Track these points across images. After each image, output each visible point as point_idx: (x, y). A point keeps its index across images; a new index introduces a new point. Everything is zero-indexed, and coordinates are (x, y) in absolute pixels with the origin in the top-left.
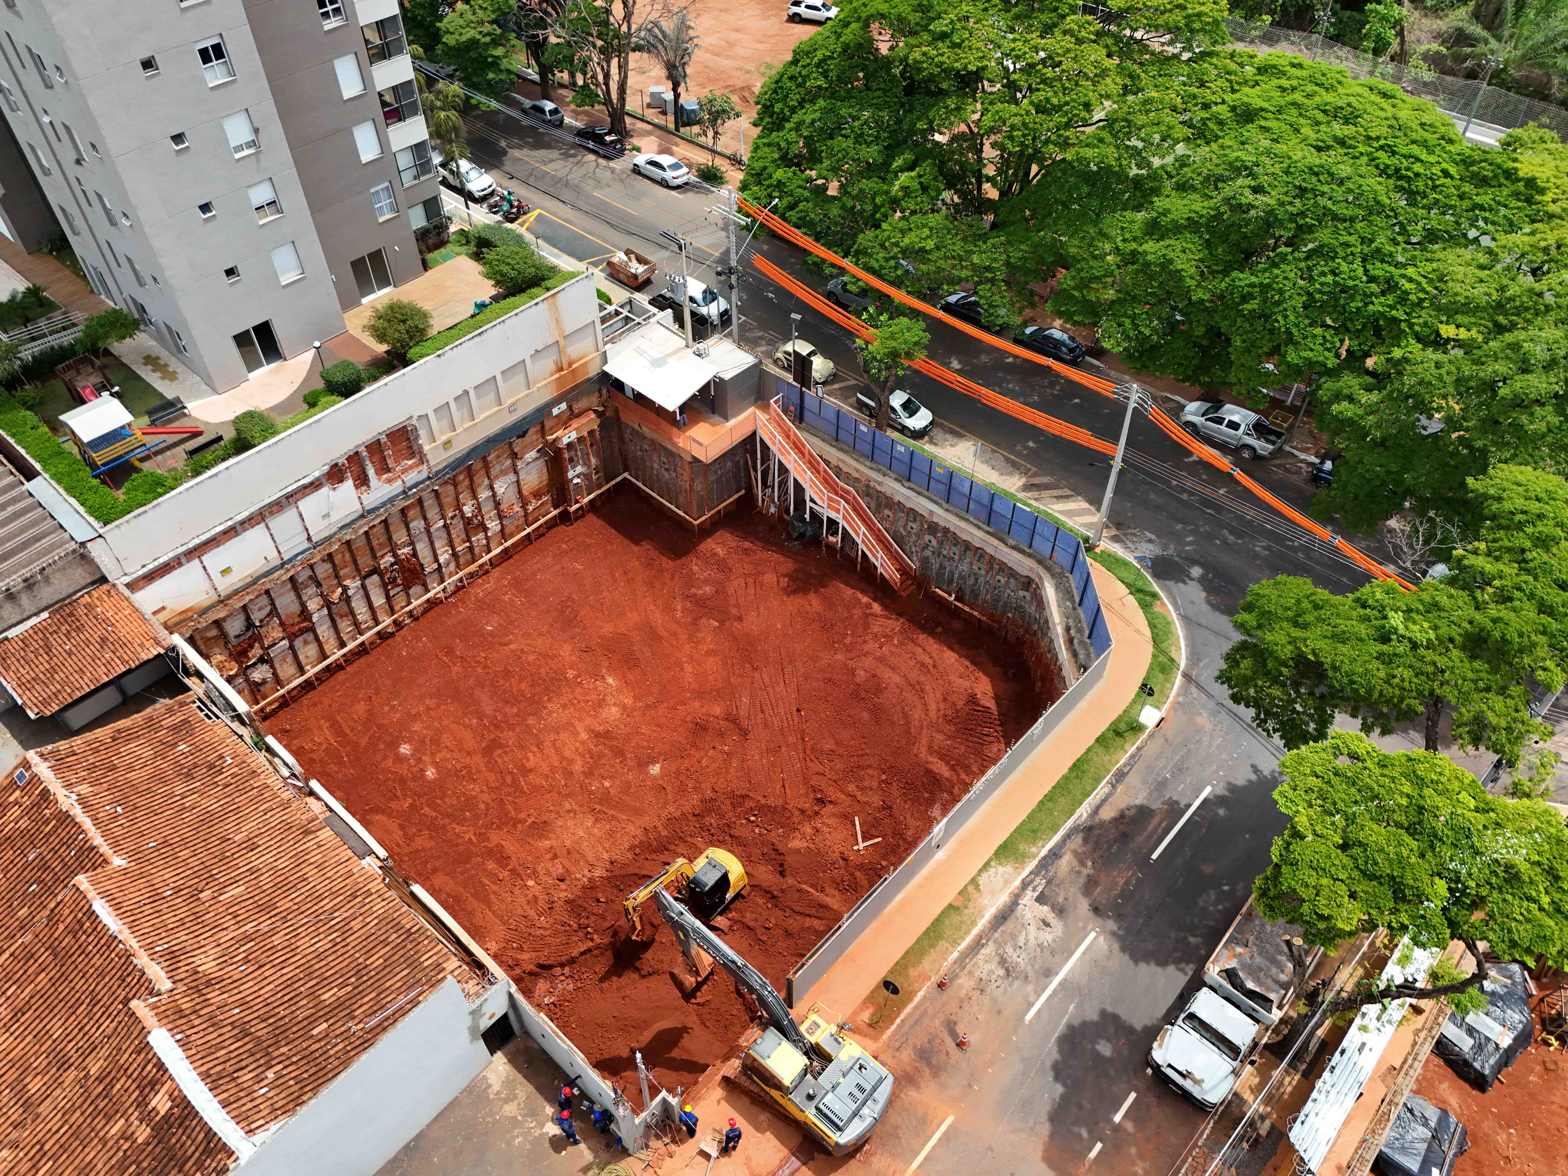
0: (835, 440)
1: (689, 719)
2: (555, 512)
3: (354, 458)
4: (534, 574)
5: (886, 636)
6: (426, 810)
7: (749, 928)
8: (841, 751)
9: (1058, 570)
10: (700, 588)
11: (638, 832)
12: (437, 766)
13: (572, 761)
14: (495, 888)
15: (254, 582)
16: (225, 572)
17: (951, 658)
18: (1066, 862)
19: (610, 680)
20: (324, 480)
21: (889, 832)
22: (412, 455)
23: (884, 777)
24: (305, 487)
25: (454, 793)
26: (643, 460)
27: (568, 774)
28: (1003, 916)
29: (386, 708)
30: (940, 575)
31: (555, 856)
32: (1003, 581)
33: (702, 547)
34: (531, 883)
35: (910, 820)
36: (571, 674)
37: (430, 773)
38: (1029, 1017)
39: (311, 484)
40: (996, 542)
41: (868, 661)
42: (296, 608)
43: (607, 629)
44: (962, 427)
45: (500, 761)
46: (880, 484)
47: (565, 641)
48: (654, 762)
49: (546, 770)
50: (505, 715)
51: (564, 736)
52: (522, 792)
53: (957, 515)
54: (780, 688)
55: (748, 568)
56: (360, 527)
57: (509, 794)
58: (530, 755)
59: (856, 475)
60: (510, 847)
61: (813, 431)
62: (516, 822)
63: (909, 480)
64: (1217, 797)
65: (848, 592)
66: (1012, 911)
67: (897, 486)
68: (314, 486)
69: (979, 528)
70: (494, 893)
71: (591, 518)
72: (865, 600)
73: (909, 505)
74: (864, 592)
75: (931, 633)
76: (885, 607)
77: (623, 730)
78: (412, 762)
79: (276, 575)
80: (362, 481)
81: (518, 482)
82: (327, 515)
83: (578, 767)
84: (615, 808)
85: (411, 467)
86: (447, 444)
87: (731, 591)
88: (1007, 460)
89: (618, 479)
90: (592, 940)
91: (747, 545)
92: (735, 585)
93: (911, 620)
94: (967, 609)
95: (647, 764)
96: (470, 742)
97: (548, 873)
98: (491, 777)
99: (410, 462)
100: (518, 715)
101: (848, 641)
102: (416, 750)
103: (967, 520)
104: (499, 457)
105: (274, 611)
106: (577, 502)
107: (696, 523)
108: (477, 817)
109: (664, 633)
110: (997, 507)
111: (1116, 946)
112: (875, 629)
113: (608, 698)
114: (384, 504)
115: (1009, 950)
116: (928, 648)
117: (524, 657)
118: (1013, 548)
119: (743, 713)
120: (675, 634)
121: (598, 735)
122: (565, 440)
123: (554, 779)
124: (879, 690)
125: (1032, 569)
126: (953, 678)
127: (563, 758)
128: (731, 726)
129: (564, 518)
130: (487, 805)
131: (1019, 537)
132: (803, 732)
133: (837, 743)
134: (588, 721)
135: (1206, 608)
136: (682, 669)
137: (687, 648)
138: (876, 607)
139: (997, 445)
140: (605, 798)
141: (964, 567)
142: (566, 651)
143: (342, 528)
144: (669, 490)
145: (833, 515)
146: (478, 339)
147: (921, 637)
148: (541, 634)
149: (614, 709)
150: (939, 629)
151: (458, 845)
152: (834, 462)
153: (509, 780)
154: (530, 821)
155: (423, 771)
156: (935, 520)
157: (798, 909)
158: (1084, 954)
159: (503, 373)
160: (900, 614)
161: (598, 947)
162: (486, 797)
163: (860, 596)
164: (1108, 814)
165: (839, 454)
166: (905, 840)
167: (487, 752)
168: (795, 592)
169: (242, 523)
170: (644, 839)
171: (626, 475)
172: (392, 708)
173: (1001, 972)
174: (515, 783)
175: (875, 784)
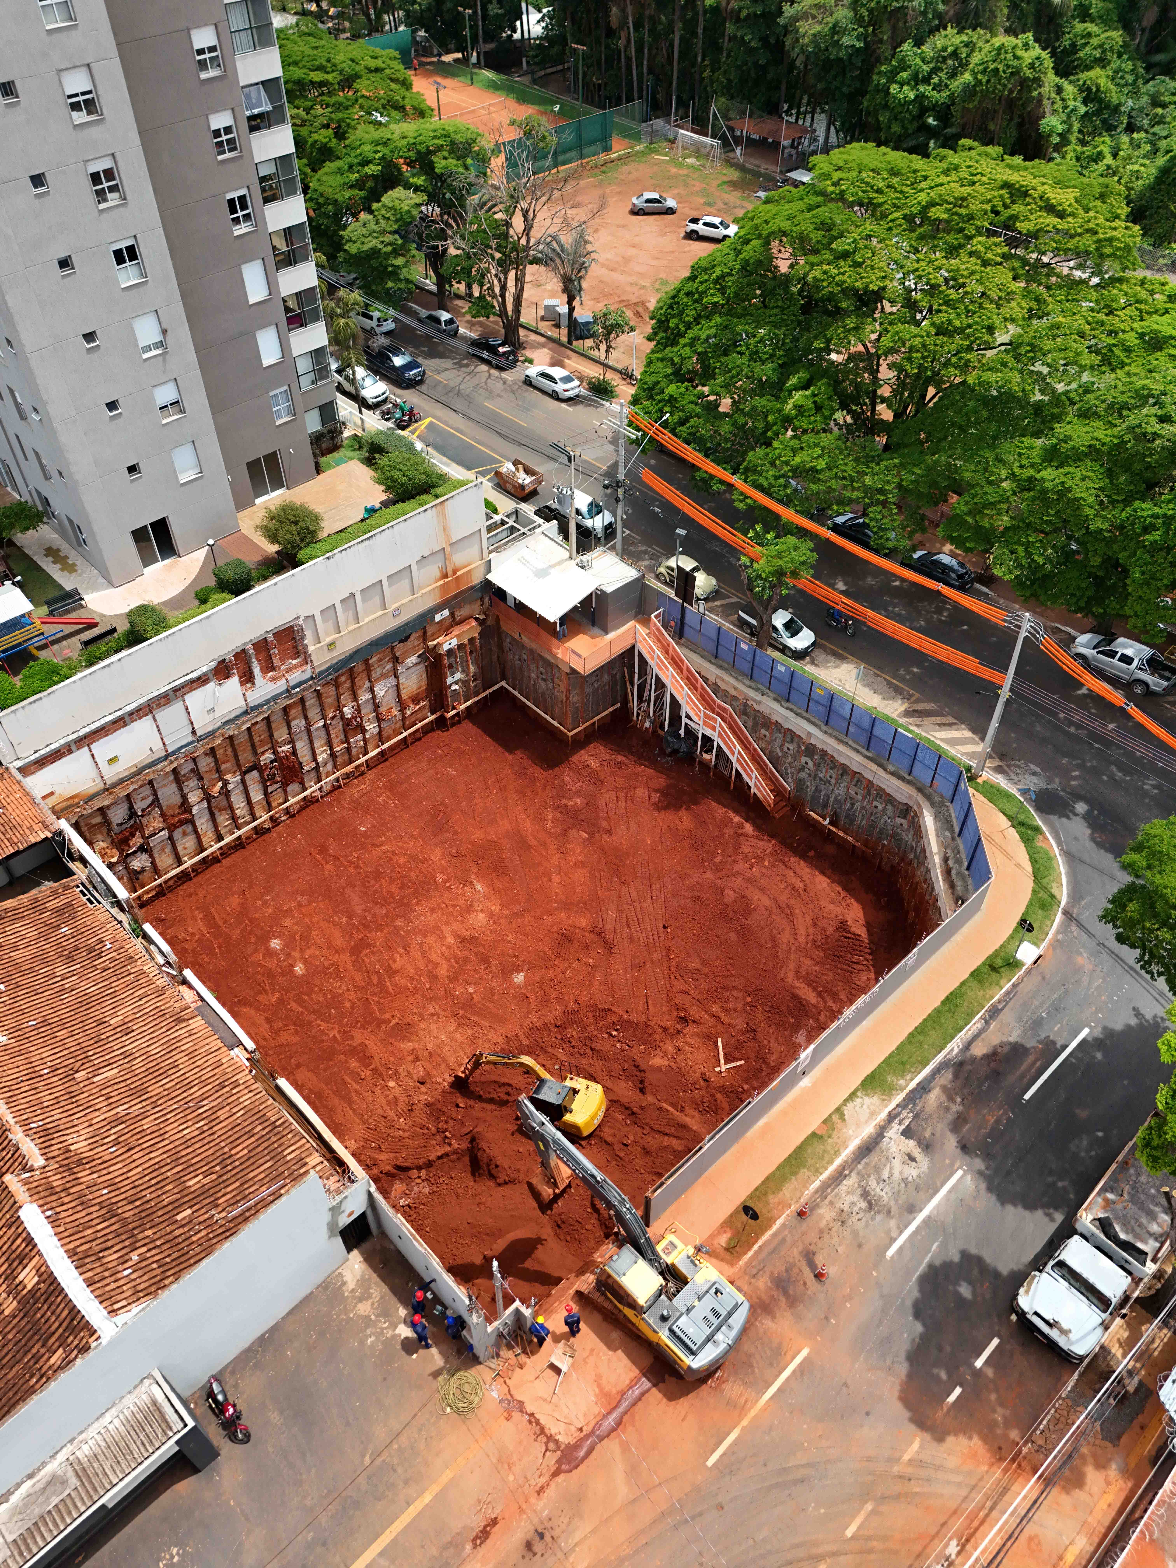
0: (715, 657)
1: (555, 929)
2: (432, 718)
3: (241, 655)
4: (409, 777)
5: (757, 857)
6: (293, 1005)
7: (606, 1143)
8: (706, 970)
9: (937, 799)
10: (571, 799)
11: (500, 1040)
12: (305, 962)
13: (437, 964)
14: (357, 1087)
15: (139, 772)
16: (112, 761)
17: (822, 882)
18: (934, 1096)
19: (479, 887)
20: (211, 676)
21: (752, 1055)
22: (297, 655)
23: (749, 1000)
24: (192, 681)
25: (321, 990)
26: (521, 669)
27: (434, 977)
28: (868, 1148)
29: (259, 903)
30: (815, 798)
31: (417, 1059)
32: (880, 807)
33: (575, 758)
34: (392, 1084)
35: (773, 1045)
36: (440, 878)
37: (299, 969)
38: (890, 1253)
39: (199, 678)
40: (874, 767)
41: (738, 882)
42: (177, 800)
43: (478, 835)
44: (845, 649)
45: (367, 961)
46: (758, 703)
47: (436, 845)
48: (518, 970)
49: (412, 972)
50: (374, 915)
51: (431, 939)
52: (387, 992)
53: (837, 739)
54: (647, 904)
55: (620, 782)
56: (244, 723)
57: (375, 994)
58: (397, 956)
59: (734, 693)
60: (373, 1046)
61: (693, 647)
62: (380, 1022)
63: (788, 700)
64: (1096, 1039)
65: (720, 811)
66: (877, 1143)
67: (776, 706)
68: (202, 681)
69: (858, 752)
70: (356, 1091)
71: (467, 725)
72: (737, 819)
73: (787, 725)
74: (736, 812)
75: (803, 856)
76: (757, 827)
77: (489, 937)
78: (282, 957)
79: (159, 766)
80: (248, 678)
81: (398, 686)
82: (212, 710)
83: (443, 971)
84: (478, 1014)
85: (295, 667)
86: (331, 645)
87: (602, 803)
88: (890, 684)
89: (495, 688)
90: (450, 1144)
91: (620, 758)
92: (606, 797)
93: (783, 842)
94: (841, 834)
95: (512, 972)
96: (339, 941)
97: (409, 1075)
98: (358, 976)
99: (295, 662)
100: (386, 916)
101: (718, 860)
102: (286, 945)
103: (846, 744)
104: (380, 660)
105: (156, 802)
106: (454, 708)
107: (570, 734)
108: (342, 1015)
109: (534, 843)
110: (877, 731)
111: (983, 1186)
112: (746, 850)
113: (476, 904)
114: (267, 702)
115: (873, 1183)
116: (799, 872)
117: (395, 858)
118: (893, 774)
119: (609, 926)
120: (545, 844)
121: (463, 940)
122: (446, 647)
123: (419, 981)
124: (747, 911)
125: (910, 797)
126: (824, 903)
127: (430, 961)
128: (596, 938)
129: (441, 724)
130: (353, 1004)
131: (899, 763)
132: (668, 949)
133: (704, 962)
134: (455, 926)
135: (1090, 845)
136: (550, 879)
137: (555, 859)
138: (748, 828)
139: (879, 669)
140: (468, 1004)
141: (840, 791)
142: (436, 855)
143: (226, 723)
144: (545, 700)
145: (709, 732)
146: (366, 543)
147: (793, 859)
148: (413, 837)
149: (481, 916)
150: (812, 853)
151: (323, 1041)
152: (712, 679)
153: (375, 980)
154: (393, 1022)
155: (292, 966)
156: (813, 741)
157: (656, 1127)
158: (950, 1191)
159: (389, 577)
160: (773, 836)
161: (455, 1152)
162: (353, 996)
163: (731, 814)
164: (979, 1050)
165: (719, 672)
166: (768, 1064)
167: (355, 951)
168: (666, 808)
169: (131, 714)
170: (505, 1047)
171: (503, 683)
172: (265, 902)
173: (864, 1205)
174: (381, 984)
175: (739, 1006)
